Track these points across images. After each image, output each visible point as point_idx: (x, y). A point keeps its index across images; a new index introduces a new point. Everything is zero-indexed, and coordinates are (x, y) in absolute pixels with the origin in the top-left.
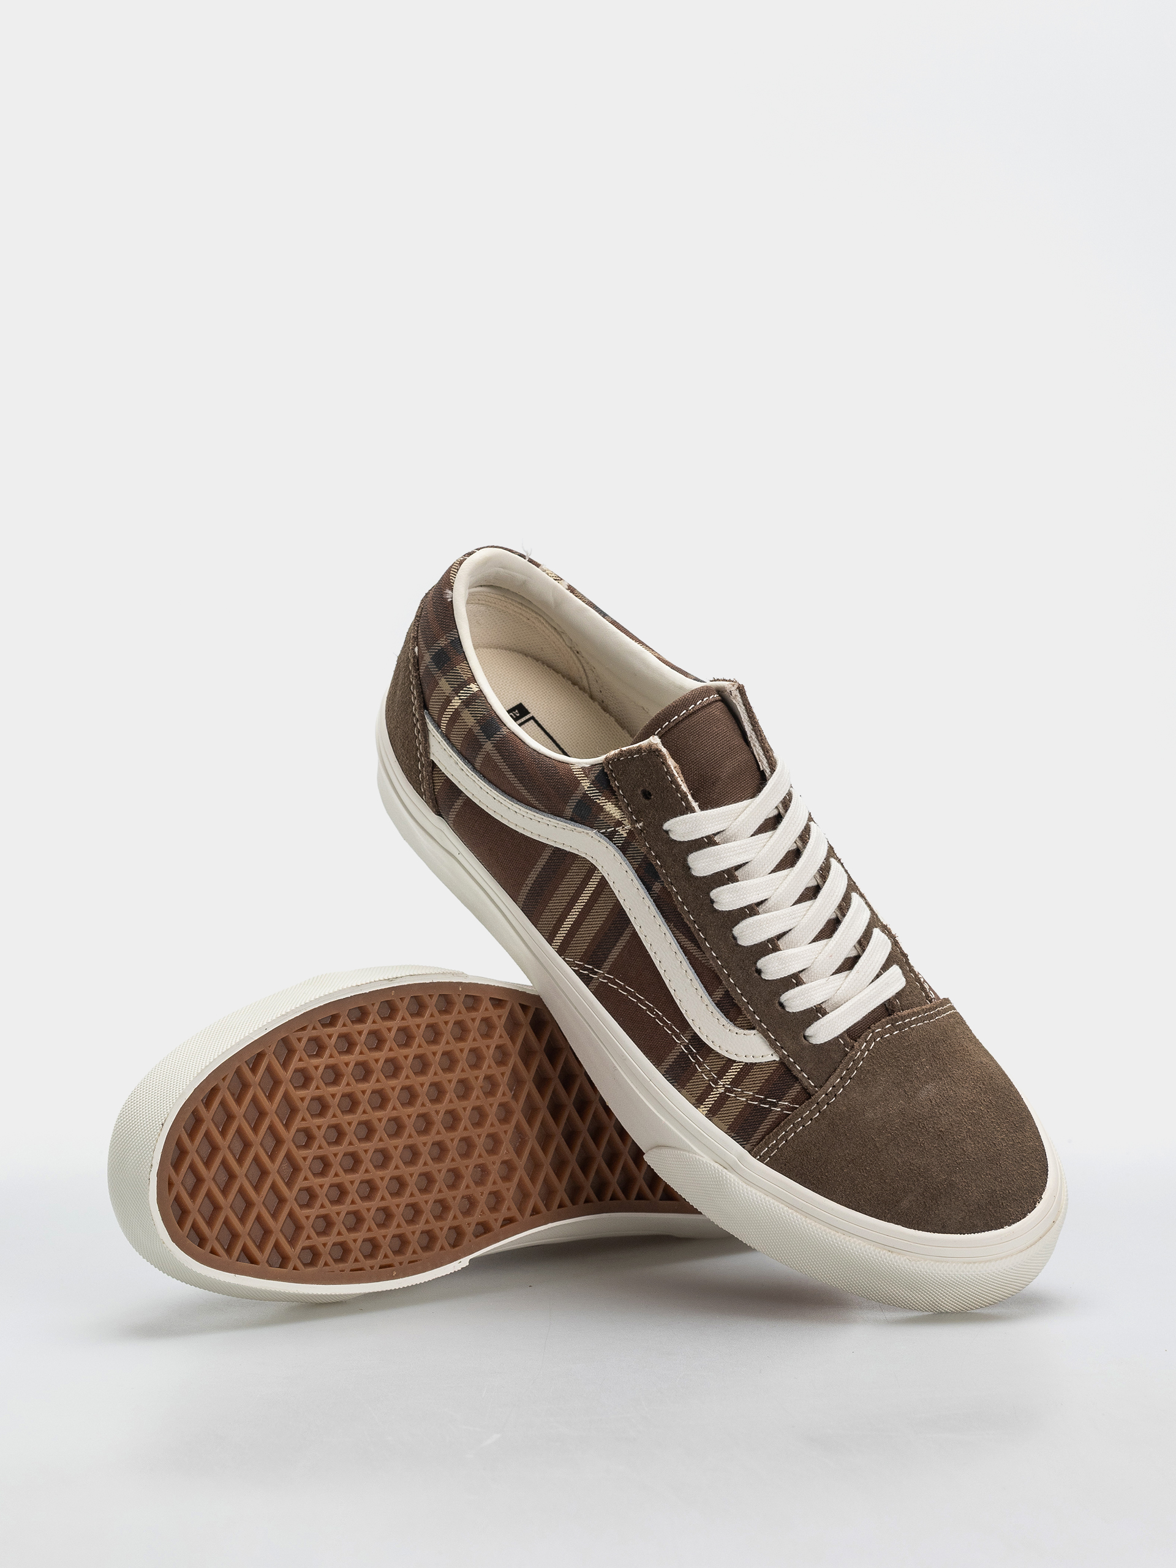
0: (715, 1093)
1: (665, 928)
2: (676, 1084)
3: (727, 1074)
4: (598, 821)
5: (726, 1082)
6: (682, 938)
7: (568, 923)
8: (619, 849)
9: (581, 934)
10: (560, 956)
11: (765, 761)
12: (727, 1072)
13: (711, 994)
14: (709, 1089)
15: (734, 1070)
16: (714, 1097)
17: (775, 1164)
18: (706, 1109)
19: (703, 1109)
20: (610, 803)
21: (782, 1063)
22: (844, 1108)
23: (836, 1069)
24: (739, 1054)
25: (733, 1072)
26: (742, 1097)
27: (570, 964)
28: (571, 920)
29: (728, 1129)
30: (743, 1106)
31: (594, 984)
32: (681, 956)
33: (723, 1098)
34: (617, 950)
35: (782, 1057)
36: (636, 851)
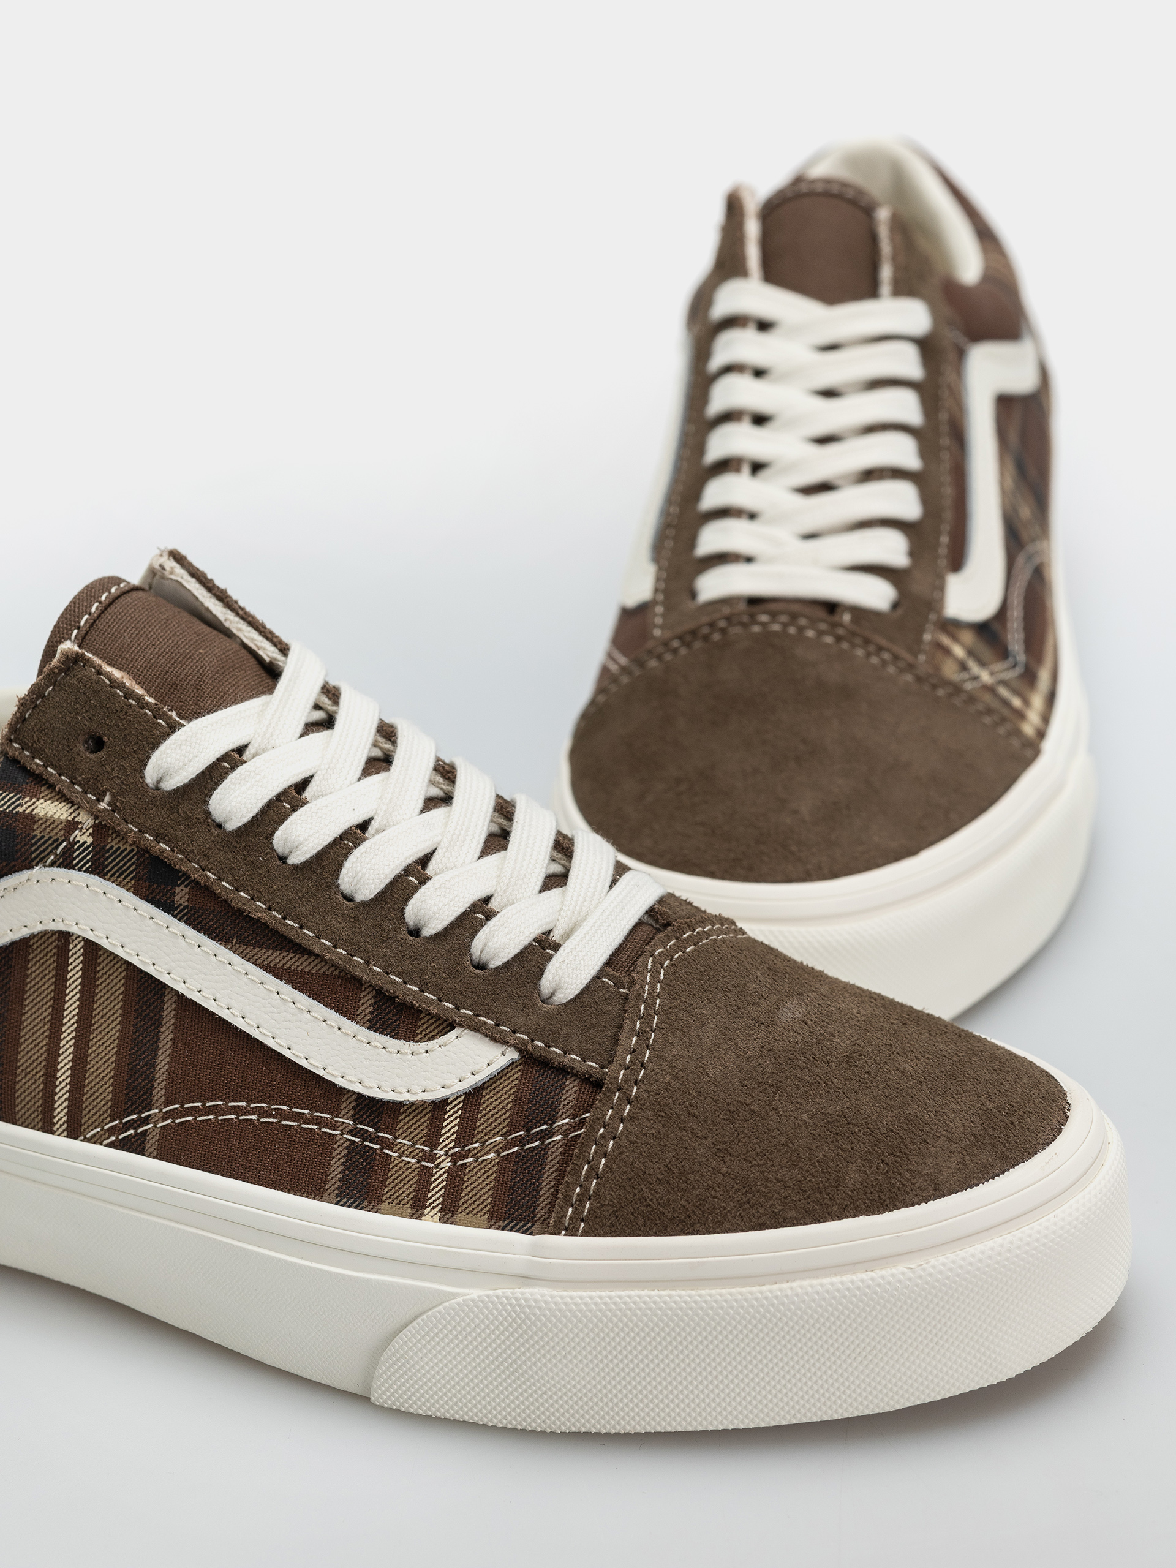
0: (438, 1174)
1: (225, 954)
2: (365, 1204)
3: (443, 1131)
4: (36, 843)
5: (447, 1145)
6: (262, 953)
7: (63, 1070)
8: (91, 873)
9: (93, 1072)
10: (76, 1138)
11: (267, 645)
12: (443, 1128)
13: (351, 1015)
14: (425, 1175)
15: (451, 1119)
16: (440, 1183)
17: (598, 1226)
18: (437, 1209)
19: (432, 1213)
20: (42, 801)
21: (529, 1060)
22: (668, 1078)
23: (621, 1027)
24: (448, 1082)
25: (452, 1121)
26: (487, 1153)
27: (96, 1140)
28: (66, 1061)
29: (490, 1219)
30: (496, 1167)
31: (152, 1143)
32: (273, 983)
33: (456, 1177)
34: (163, 1057)
35: (520, 1048)
36: (119, 856)
